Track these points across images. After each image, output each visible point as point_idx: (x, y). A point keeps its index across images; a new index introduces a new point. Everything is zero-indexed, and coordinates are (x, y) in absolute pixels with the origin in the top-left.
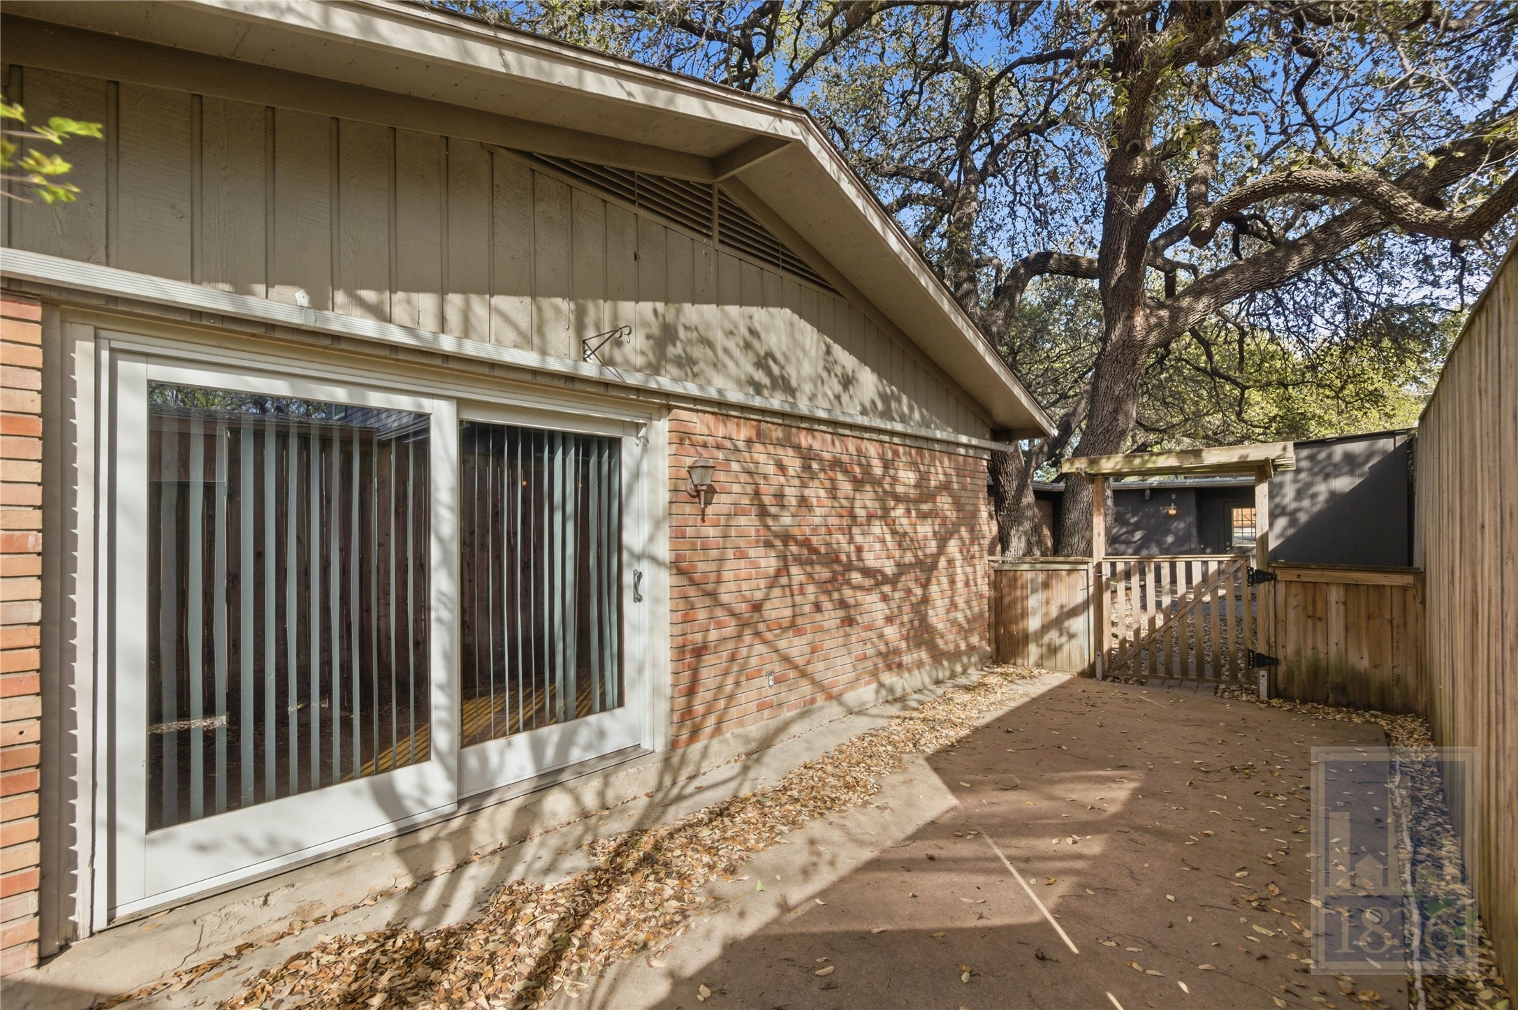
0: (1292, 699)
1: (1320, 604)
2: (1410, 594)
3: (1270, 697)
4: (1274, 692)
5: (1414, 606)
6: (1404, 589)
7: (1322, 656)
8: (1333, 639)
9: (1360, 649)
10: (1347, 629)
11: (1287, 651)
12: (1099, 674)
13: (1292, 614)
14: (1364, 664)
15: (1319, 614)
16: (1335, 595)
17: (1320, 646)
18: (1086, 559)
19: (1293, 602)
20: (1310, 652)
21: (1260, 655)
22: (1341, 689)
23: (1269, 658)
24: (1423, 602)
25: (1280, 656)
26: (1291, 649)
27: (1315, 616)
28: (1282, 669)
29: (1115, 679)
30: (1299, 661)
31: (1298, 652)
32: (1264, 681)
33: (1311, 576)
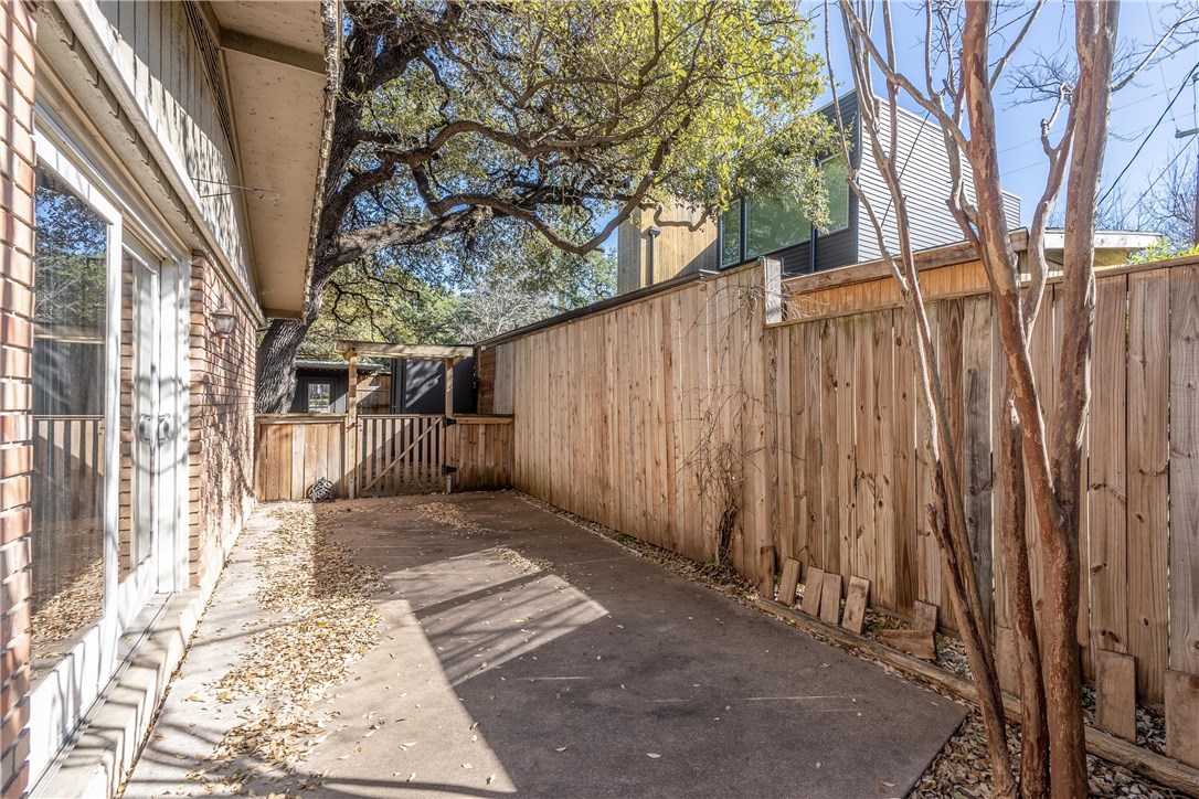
0: (462, 492)
1: (475, 436)
2: (508, 427)
3: (452, 492)
4: (455, 489)
7: (475, 465)
8: (480, 454)
9: (490, 458)
10: (486, 447)
11: (459, 464)
12: (351, 496)
13: (462, 442)
14: (491, 464)
15: (474, 441)
16: (481, 430)
17: (475, 461)
19: (463, 435)
20: (470, 463)
21: (448, 467)
22: (482, 479)
23: (452, 468)
24: (514, 431)
25: (457, 467)
26: (462, 461)
27: (472, 443)
28: (457, 474)
30: (465, 468)
31: (465, 463)
32: (449, 482)
33: (473, 420)
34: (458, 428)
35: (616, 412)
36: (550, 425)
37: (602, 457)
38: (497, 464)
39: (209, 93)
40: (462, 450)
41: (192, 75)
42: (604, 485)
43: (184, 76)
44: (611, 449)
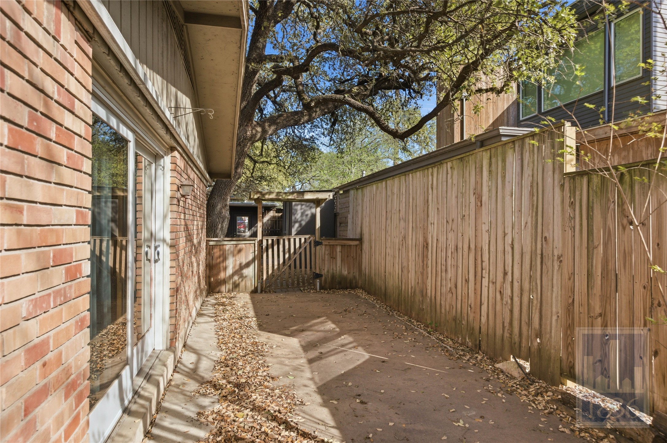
0: (326, 290)
1: (334, 253)
2: (358, 247)
3: (320, 290)
4: (322, 288)
5: (359, 251)
6: (356, 246)
7: (335, 272)
8: (338, 265)
9: (345, 268)
10: (342, 260)
11: (324, 272)
12: (259, 291)
13: (326, 257)
14: (345, 273)
15: (334, 256)
16: (339, 249)
17: (335, 269)
18: (254, 238)
19: (327, 252)
20: (331, 271)
21: (317, 274)
22: (340, 283)
23: (320, 274)
24: (361, 250)
25: (323, 274)
26: (326, 270)
27: (333, 257)
28: (323, 278)
29: (266, 292)
30: (328, 275)
31: (328, 271)
32: (318, 284)
33: (332, 242)
34: (323, 247)
35: (435, 241)
36: (386, 248)
37: (423, 274)
38: (349, 273)
39: (179, 53)
40: (326, 262)
41: (170, 46)
42: (423, 294)
43: (165, 49)
44: (430, 269)
